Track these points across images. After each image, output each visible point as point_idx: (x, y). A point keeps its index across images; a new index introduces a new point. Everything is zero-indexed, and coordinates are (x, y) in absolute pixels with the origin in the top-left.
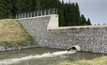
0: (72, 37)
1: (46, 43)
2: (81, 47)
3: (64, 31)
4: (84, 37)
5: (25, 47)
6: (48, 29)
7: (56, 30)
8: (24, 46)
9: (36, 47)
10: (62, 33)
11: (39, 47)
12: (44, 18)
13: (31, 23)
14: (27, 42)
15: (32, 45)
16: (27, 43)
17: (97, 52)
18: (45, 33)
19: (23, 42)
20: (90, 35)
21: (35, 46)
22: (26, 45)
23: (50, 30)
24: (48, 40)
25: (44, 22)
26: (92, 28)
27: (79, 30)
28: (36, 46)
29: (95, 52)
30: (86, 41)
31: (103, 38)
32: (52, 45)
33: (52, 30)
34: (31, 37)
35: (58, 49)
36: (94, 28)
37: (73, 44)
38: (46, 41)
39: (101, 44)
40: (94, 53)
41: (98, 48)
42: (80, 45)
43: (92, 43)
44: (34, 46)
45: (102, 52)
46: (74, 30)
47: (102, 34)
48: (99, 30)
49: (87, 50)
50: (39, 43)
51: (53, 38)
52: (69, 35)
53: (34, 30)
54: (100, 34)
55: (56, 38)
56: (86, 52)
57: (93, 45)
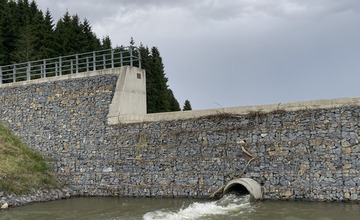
0: (221, 148)
1: (107, 177)
2: (262, 184)
3: (184, 126)
4: (272, 145)
5: (24, 199)
6: (112, 121)
7: (148, 123)
8: (19, 193)
9: (68, 195)
10: (178, 135)
11: (79, 196)
12: (89, 80)
13: (30, 101)
14: (25, 175)
15: (49, 189)
16: (26, 180)
17: (330, 196)
18: (101, 140)
19: (12, 177)
20: (292, 137)
21: (61, 194)
22: (26, 191)
23: (121, 127)
24: (119, 166)
25: (94, 97)
26: (297, 112)
27: (247, 121)
28: (67, 191)
29: (321, 197)
30: (280, 159)
31: (345, 144)
32: (136, 184)
33: (133, 125)
34: (36, 157)
35: (164, 197)
36: (304, 111)
37: (228, 176)
38: (110, 169)
39: (339, 167)
40: (317, 201)
41: (330, 184)
42: (256, 175)
43: (305, 165)
44: (57, 194)
45: (347, 196)
46: (224, 122)
47: (338, 131)
48: (322, 118)
49: (288, 194)
50: (77, 180)
51: (139, 157)
52: (205, 143)
53: (45, 128)
54: (331, 130)
55: (153, 156)
56: (283, 200)
57: (308, 172)
